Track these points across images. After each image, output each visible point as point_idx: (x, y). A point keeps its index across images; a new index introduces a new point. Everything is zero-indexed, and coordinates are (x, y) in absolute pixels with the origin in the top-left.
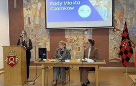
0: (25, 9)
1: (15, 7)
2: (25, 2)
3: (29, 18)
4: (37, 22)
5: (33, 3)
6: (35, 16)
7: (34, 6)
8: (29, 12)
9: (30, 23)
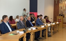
0: (60, 4)
1: (56, 3)
2: (60, 1)
3: (61, 7)
4: (64, 8)
5: (63, 2)
6: (64, 6)
7: (63, 3)
8: (61, 5)
9: (61, 9)
